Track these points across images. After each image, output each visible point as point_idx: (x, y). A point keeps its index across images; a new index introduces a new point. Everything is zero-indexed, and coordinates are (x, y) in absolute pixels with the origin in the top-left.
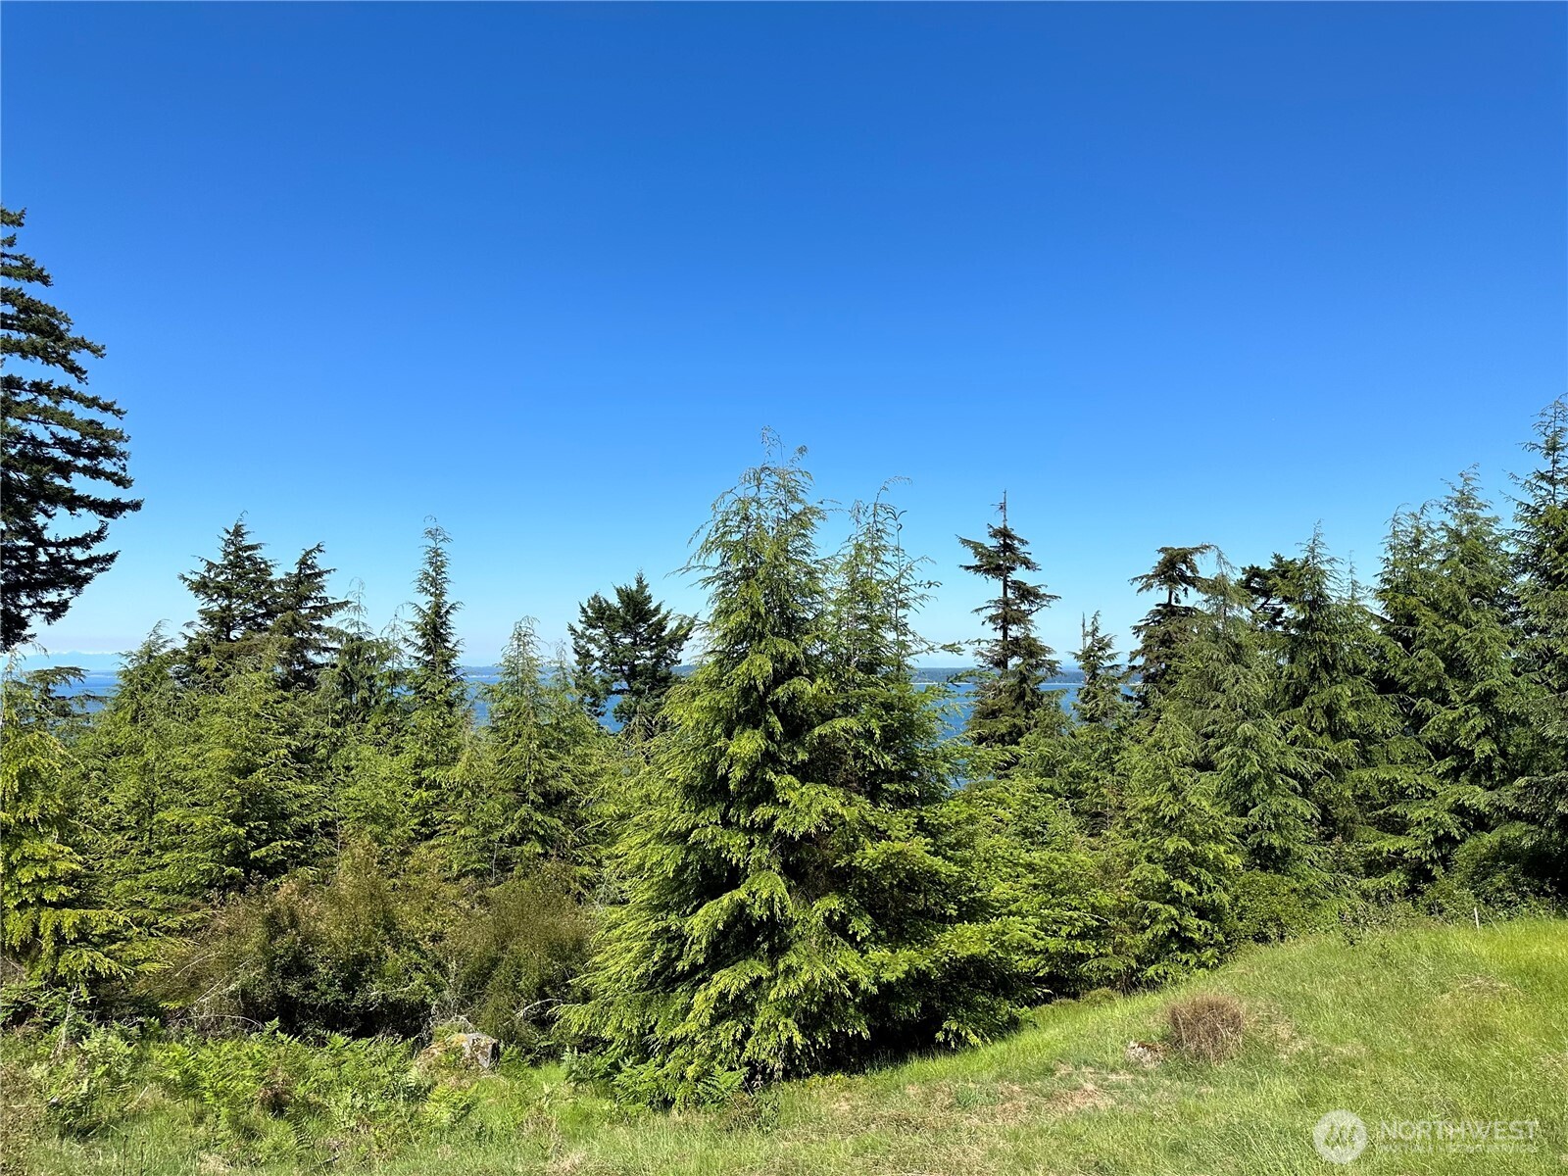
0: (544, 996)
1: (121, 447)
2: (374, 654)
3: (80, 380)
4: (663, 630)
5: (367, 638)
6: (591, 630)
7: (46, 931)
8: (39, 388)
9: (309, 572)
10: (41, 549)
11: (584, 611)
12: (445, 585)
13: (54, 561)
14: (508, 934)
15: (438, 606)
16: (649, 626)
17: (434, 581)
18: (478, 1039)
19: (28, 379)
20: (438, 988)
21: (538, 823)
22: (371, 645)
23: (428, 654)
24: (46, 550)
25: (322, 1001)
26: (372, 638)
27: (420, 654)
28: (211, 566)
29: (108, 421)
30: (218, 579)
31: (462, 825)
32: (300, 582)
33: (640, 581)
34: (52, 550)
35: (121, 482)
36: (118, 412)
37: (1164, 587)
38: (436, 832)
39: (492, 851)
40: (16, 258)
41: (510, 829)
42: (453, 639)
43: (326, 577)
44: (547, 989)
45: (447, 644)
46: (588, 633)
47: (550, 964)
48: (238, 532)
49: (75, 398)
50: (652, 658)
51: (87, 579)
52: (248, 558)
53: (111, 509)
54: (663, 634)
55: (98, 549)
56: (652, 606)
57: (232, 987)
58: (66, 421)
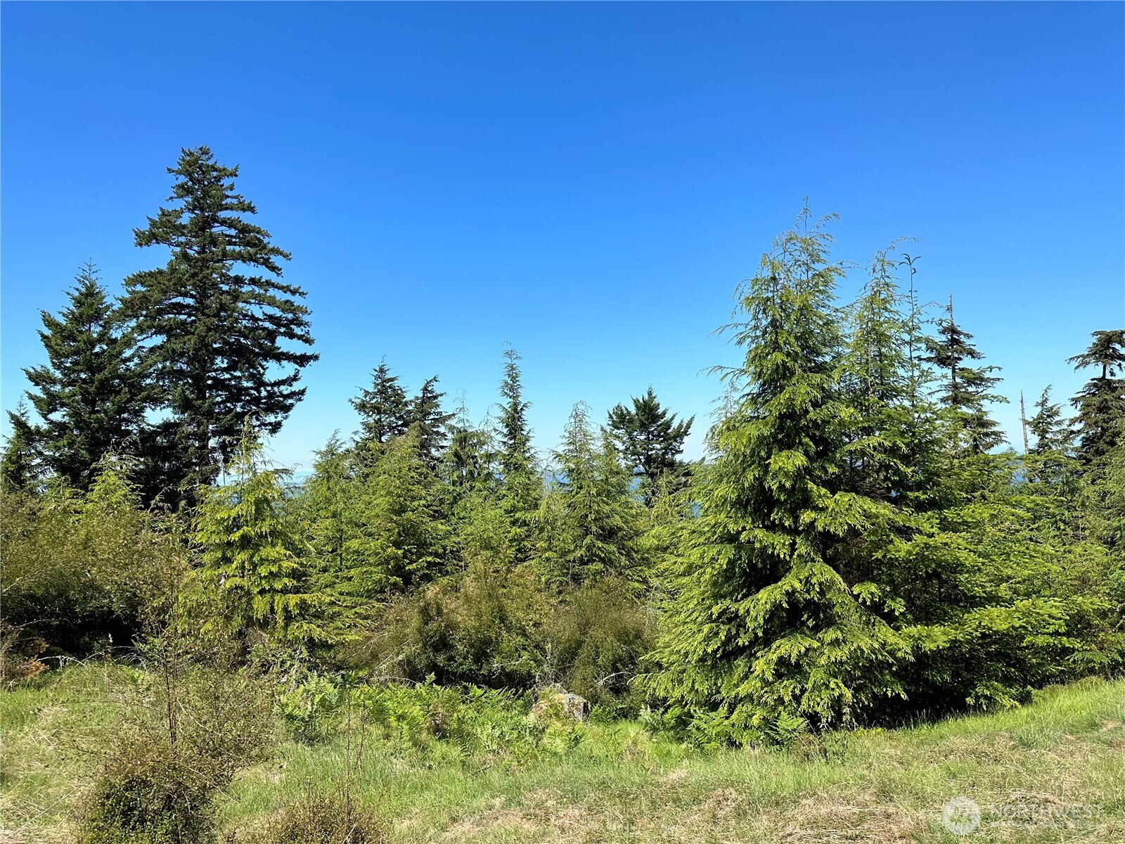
0: (617, 670)
1: (305, 318)
2: (475, 441)
3: (278, 275)
4: (669, 428)
5: (470, 430)
6: (616, 431)
7: (279, 608)
8: (253, 281)
9: (429, 395)
10: (262, 388)
11: (611, 417)
12: (519, 390)
13: (271, 395)
14: (587, 623)
15: (516, 404)
16: (658, 426)
17: (512, 388)
18: (573, 698)
19: (247, 277)
20: (539, 663)
21: (599, 549)
22: (473, 435)
23: (511, 439)
24: (265, 388)
25: (460, 670)
26: (473, 430)
27: (505, 440)
28: (367, 393)
29: (297, 300)
30: (372, 402)
31: (546, 550)
32: (423, 402)
33: (650, 394)
34: (269, 388)
35: (308, 341)
36: (302, 294)
37: (1100, 363)
38: (527, 557)
39: (568, 569)
40: (235, 197)
41: (578, 553)
42: (526, 428)
43: (440, 398)
44: (618, 665)
45: (523, 432)
46: (614, 432)
47: (619, 646)
48: (382, 371)
49: (276, 287)
50: (661, 449)
51: (292, 405)
52: (390, 387)
53: (302, 360)
54: (669, 431)
55: (296, 387)
56: (660, 411)
57: (400, 658)
58: (272, 302)
